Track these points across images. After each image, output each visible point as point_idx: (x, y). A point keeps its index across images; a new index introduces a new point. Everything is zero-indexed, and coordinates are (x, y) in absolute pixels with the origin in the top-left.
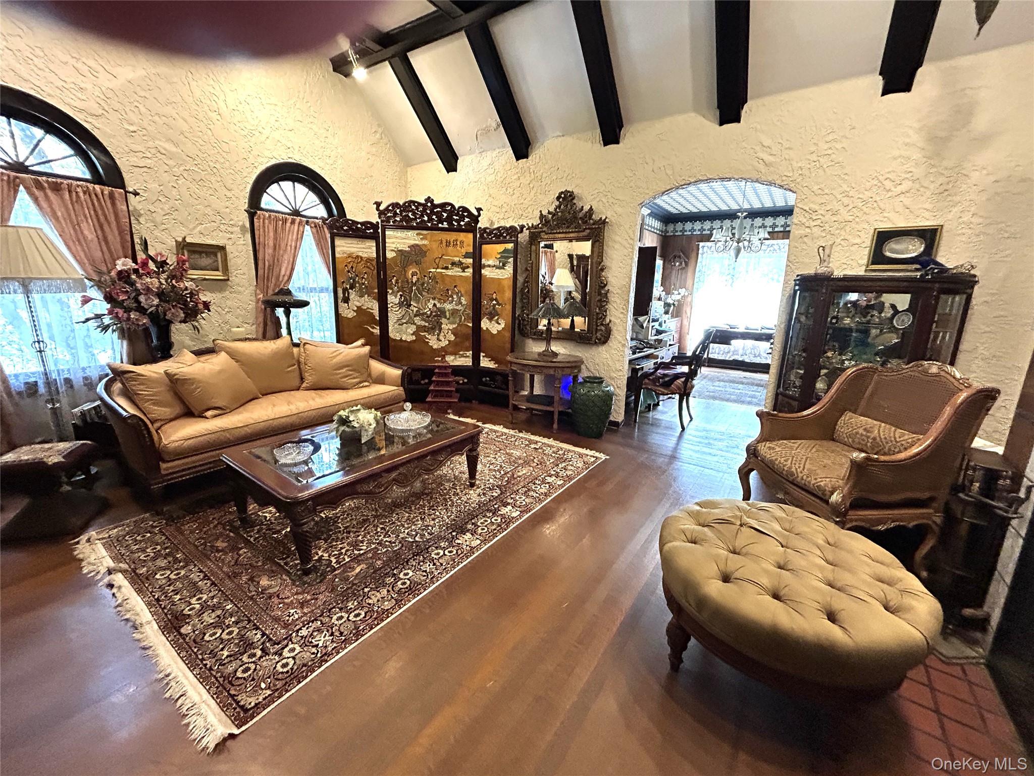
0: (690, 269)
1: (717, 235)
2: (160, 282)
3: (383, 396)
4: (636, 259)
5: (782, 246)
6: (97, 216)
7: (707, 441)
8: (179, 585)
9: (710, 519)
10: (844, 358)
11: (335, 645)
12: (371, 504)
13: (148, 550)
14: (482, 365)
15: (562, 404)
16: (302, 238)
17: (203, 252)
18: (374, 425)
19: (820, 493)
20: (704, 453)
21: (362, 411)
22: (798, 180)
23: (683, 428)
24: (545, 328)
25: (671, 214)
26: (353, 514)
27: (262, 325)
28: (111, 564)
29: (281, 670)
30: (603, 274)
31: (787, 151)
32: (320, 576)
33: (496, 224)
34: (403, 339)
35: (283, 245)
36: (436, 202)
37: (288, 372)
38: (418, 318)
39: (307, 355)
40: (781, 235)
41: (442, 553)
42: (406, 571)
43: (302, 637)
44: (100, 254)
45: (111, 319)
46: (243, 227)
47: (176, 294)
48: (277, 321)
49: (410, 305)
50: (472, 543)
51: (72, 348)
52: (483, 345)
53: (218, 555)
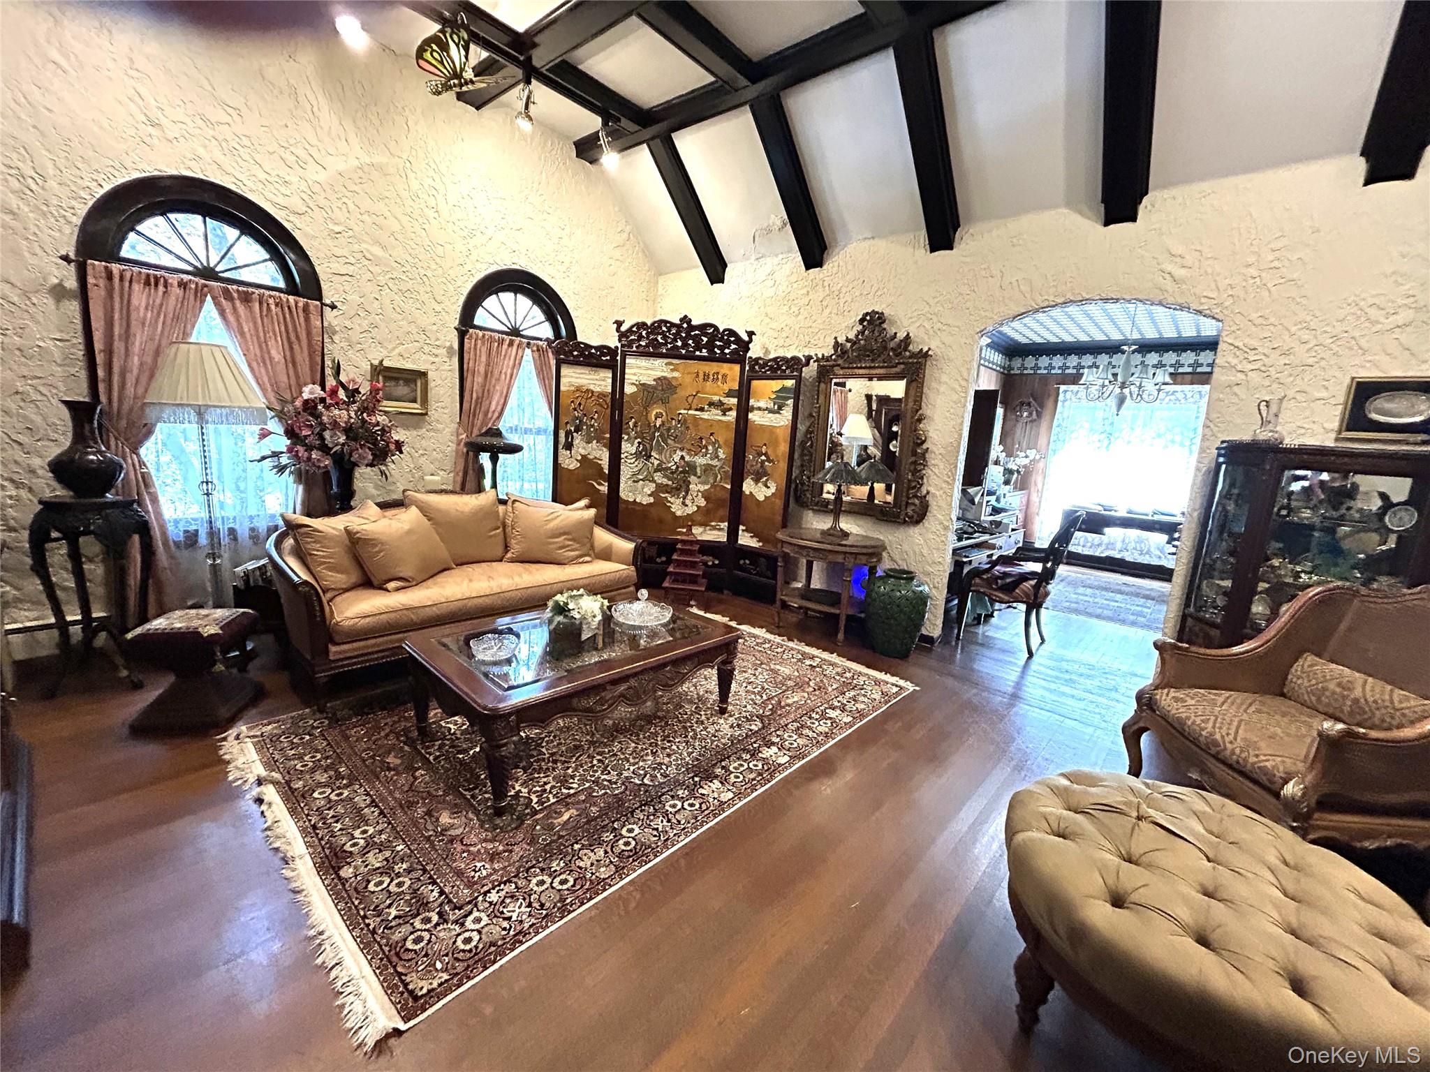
0: (1044, 424)
1: (1088, 376)
2: (349, 415)
3: (607, 576)
4: (970, 407)
5: (1189, 395)
6: (287, 332)
7: (1067, 676)
8: (340, 809)
9: (1085, 802)
10: (1298, 569)
11: (533, 920)
12: (586, 725)
13: (306, 758)
14: (740, 542)
15: (852, 605)
16: (520, 364)
17: (402, 379)
18: (599, 618)
19: (1264, 778)
20: (1063, 694)
21: (585, 597)
22: (1227, 304)
23: (1031, 654)
24: (833, 497)
25: (1019, 344)
26: (562, 736)
27: (461, 474)
28: (260, 770)
29: (462, 947)
30: (921, 426)
31: (1210, 262)
32: (517, 819)
33: (772, 352)
34: (638, 500)
35: (496, 372)
36: (693, 323)
37: (491, 537)
38: (659, 474)
39: (516, 517)
40: (1189, 377)
41: (679, 805)
42: (630, 826)
43: (491, 903)
44: (286, 380)
45: (289, 458)
46: (451, 348)
47: (367, 430)
48: (481, 470)
49: (650, 456)
50: (722, 795)
51: (241, 492)
52: (744, 516)
53: (390, 774)
